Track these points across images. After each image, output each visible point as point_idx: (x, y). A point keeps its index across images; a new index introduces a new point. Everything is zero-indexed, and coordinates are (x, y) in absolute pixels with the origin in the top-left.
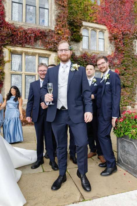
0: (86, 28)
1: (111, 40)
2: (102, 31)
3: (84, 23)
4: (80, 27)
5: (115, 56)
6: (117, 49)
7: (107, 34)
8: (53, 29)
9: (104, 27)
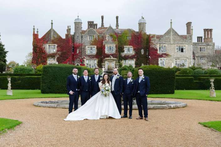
0: (126, 47)
1: (134, 50)
2: (131, 47)
3: (124, 46)
4: (124, 48)
5: (135, 55)
6: (136, 53)
7: (132, 49)
8: (115, 53)
9: (132, 46)
